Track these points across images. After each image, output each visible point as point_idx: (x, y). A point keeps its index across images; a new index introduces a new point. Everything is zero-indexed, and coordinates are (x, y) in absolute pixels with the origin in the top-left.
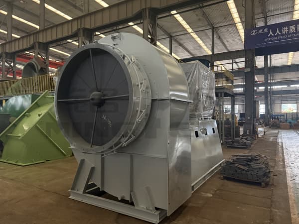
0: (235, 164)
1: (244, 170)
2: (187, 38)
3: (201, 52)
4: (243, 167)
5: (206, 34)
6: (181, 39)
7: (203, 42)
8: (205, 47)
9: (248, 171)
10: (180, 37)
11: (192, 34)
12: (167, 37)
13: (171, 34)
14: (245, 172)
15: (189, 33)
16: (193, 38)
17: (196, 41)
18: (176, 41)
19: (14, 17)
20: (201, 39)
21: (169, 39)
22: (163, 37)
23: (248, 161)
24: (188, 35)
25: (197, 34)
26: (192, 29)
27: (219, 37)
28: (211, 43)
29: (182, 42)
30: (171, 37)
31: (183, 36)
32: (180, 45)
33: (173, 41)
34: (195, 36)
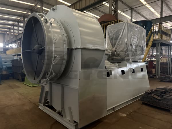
0: (152, 94)
1: (157, 99)
2: (143, 9)
3: (153, 17)
4: (157, 97)
5: (157, 4)
6: (139, 10)
7: (155, 10)
8: (156, 13)
9: (160, 100)
10: (138, 8)
11: (146, 5)
12: (129, 9)
13: (132, 7)
14: (158, 101)
15: (145, 5)
16: (147, 8)
17: (149, 9)
18: (135, 11)
19: (43, 8)
20: (153, 8)
21: (130, 10)
22: (127, 9)
23: (162, 93)
24: (144, 6)
25: (150, 5)
26: (146, 2)
27: (167, 5)
28: (160, 10)
29: (139, 11)
30: (132, 9)
31: (140, 7)
32: (138, 13)
33: (133, 11)
34: (148, 6)
